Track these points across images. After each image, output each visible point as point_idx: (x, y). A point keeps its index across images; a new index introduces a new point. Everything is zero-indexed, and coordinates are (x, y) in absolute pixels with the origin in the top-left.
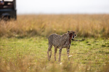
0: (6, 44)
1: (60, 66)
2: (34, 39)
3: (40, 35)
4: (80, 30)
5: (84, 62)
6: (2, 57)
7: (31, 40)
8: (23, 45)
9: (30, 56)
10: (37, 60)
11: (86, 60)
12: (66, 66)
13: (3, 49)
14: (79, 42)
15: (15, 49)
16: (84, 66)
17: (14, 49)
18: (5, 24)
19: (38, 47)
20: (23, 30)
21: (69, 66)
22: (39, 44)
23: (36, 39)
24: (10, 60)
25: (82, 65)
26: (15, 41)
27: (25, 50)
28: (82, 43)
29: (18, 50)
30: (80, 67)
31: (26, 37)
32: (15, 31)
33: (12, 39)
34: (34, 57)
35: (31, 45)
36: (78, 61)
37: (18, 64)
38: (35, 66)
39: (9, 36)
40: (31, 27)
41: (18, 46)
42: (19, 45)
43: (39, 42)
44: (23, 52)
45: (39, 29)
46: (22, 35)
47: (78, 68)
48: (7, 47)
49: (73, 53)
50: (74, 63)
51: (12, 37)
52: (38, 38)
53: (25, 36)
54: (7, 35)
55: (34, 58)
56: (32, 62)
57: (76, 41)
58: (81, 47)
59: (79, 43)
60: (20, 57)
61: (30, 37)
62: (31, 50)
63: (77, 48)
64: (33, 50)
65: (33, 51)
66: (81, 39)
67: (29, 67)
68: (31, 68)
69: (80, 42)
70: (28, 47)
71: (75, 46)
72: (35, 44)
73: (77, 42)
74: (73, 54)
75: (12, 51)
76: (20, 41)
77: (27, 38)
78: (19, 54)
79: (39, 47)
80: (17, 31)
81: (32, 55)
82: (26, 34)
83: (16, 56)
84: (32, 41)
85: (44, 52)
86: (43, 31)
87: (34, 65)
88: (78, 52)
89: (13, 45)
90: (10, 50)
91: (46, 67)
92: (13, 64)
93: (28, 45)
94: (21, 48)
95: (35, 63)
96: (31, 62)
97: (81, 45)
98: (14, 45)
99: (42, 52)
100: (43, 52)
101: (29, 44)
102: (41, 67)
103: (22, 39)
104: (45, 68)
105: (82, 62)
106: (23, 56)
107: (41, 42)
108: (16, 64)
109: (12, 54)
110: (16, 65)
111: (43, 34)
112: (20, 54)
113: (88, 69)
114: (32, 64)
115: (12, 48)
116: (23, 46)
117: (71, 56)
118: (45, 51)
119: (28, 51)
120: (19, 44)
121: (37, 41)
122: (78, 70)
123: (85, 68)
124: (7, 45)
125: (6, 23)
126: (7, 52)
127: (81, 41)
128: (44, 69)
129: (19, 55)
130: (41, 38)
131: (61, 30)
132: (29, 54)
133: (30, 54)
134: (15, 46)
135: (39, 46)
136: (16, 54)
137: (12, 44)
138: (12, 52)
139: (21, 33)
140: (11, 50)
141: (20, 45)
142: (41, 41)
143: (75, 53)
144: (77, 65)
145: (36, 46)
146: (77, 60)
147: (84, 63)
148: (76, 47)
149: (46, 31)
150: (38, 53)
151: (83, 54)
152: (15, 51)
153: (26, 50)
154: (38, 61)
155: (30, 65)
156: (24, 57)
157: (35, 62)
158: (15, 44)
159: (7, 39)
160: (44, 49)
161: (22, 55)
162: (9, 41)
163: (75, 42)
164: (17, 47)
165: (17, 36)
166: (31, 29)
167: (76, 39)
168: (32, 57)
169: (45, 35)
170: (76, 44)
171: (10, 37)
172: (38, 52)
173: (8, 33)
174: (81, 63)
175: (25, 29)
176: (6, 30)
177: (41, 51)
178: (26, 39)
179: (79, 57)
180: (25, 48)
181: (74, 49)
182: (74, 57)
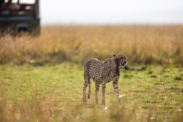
0: (15, 75)
1: (104, 112)
2: (60, 67)
4: (138, 51)
5: (145, 106)
6: (8, 97)
8: (43, 77)
9: (55, 96)
10: (66, 103)
11: (148, 102)
12: (115, 113)
13: (10, 84)
14: (136, 72)
15: (29, 84)
16: (145, 113)
17: (27, 84)
18: (12, 42)
19: (68, 81)
20: (42, 52)
21: (120, 113)
22: (69, 75)
23: (65, 67)
24: (20, 103)
25: (142, 111)
26: (29, 70)
27: (45, 86)
28: (141, 74)
29: (34, 86)
30: (138, 115)
31: (48, 64)
32: (29, 53)
33: (25, 67)
34: (61, 97)
36: (136, 104)
37: (34, 110)
38: (63, 113)
39: (19, 62)
40: (55, 46)
41: (35, 79)
42: (35, 77)
44: (43, 89)
45: (70, 50)
46: (41, 61)
47: (136, 116)
48: (15, 80)
49: (126, 90)
50: (129, 108)
51: (25, 64)
52: (68, 65)
53: (47, 62)
54: (16, 60)
55: (62, 99)
56: (58, 106)
57: (132, 70)
58: (140, 80)
59: (137, 73)
60: (38, 97)
61: (54, 64)
62: (58, 86)
63: (133, 83)
64: (60, 86)
65: (59, 87)
66: (140, 68)
67: (53, 115)
68: (56, 116)
69: (139, 72)
70: (51, 81)
71: (130, 79)
72: (63, 76)
73: (133, 73)
74: (126, 93)
75: (25, 87)
76: (37, 71)
77: (49, 66)
78: (37, 92)
79: (71, 81)
80: (33, 54)
81: (58, 94)
82: (48, 58)
83: (31, 97)
84: (57, 71)
85: (78, 89)
86: (77, 54)
87: (61, 111)
88: (135, 88)
89: (25, 77)
91: (81, 114)
92: (25, 109)
93: (50, 78)
94: (40, 83)
95: (63, 109)
96: (56, 105)
97: (140, 76)
100: (76, 89)
101: (53, 76)
102: (73, 114)
103: (40, 68)
104: (80, 116)
105: (142, 105)
106: (42, 96)
107: (73, 72)
108: (32, 109)
109: (24, 93)
110: (30, 111)
111: (75, 58)
112: (39, 93)
113: (151, 118)
114: (59, 109)
115: (25, 82)
116: (43, 79)
117: (124, 95)
118: (79, 88)
119: (51, 87)
120: (36, 75)
121: (66, 70)
122: (135, 119)
123: (146, 116)
124: (16, 78)
126: (16, 89)
127: (140, 70)
128: (78, 117)
129: (37, 95)
130: (72, 65)
131: (106, 51)
132: (53, 93)
133: (55, 92)
134: (30, 79)
135: (70, 79)
136: (31, 92)
137: (25, 76)
138: (24, 89)
139: (40, 57)
140: (23, 85)
141: (38, 76)
143: (130, 91)
144: (134, 111)
145: (64, 78)
146: (133, 103)
147: (145, 108)
148: (132, 80)
149: (81, 54)
150: (67, 91)
151: (142, 92)
152: (29, 87)
153: (48, 86)
154: (68, 104)
155: (54, 111)
156: (44, 98)
157: (62, 105)
158: (29, 75)
159: (16, 67)
160: (79, 84)
161: (41, 94)
162: (19, 70)
163: (130, 73)
164: (32, 80)
165: (32, 61)
166: (57, 50)
167: (131, 67)
168: (58, 98)
169: (80, 61)
170: (132, 76)
171: (22, 63)
172: (68, 89)
173: (16, 56)
174: (140, 108)
175: (46, 49)
176: (14, 51)
177: (73, 88)
178: (47, 68)
179: (137, 98)
180: (46, 82)
181: (129, 84)
182: (128, 98)
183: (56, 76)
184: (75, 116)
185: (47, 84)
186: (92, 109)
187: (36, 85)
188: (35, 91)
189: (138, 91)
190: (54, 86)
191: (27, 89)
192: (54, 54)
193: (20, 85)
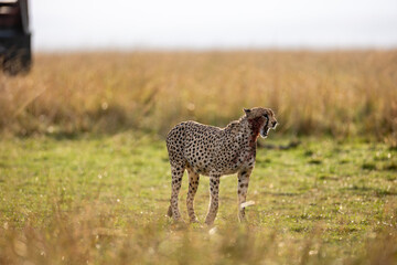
0: (14, 159)
1: (208, 240)
2: (113, 141)
3: (135, 127)
4: (283, 108)
5: (298, 226)
8: (75, 163)
9: (102, 204)
10: (124, 219)
11: (303, 217)
13: (4, 178)
14: (278, 152)
15: (45, 179)
16: (296, 242)
17: (41, 180)
19: (131, 172)
20: (74, 109)
21: (242, 242)
22: (132, 159)
23: (123, 142)
24: (26, 220)
25: (290, 236)
26: (46, 149)
27: (80, 183)
28: (289, 158)
29: (55, 182)
30: (281, 245)
31: (87, 135)
32: (45, 112)
33: (37, 142)
34: (116, 207)
35: (103, 164)
36: (277, 222)
37: (56, 235)
38: (120, 243)
39: (24, 131)
40: (103, 96)
41: (58, 168)
42: (59, 164)
43: (134, 153)
44: (76, 189)
45: (134, 105)
46: (70, 128)
47: (276, 248)
48: (15, 170)
49: (255, 192)
50: (262, 232)
51: (36, 135)
52: (129, 136)
53: (84, 130)
54: (17, 127)
55: (116, 211)
56: (109, 225)
57: (270, 147)
58: (286, 169)
59: (279, 156)
60: (65, 207)
61: (99, 136)
62: (107, 182)
63: (270, 176)
64: (113, 182)
65: (110, 186)
66: (286, 143)
67: (98, 247)
68: (104, 249)
69: (284, 153)
70: (92, 171)
71: (264, 167)
72: (118, 160)
73: (270, 154)
74: (255, 198)
75: (36, 185)
76: (63, 150)
77: (88, 140)
78: (62, 195)
79: (135, 173)
80: (53, 112)
81: (108, 201)
82: (86, 123)
83: (50, 206)
84: (106, 150)
85: (152, 189)
86: (147, 114)
87: (115, 236)
88: (275, 188)
89: (37, 163)
90: (27, 184)
91: (158, 243)
92: (37, 232)
93: (91, 164)
94: (69, 175)
95: (119, 232)
96: (103, 225)
97: (287, 162)
98: (40, 164)
99: (143, 190)
100: (147, 191)
101: (97, 161)
102: (140, 244)
103: (69, 143)
104: (156, 248)
105: (291, 224)
106: (73, 205)
107: (140, 154)
108: (51, 232)
109: (35, 198)
110: (48, 236)
111: (146, 122)
112: (65, 197)
113: (311, 253)
114: (109, 232)
115: (36, 175)
116: (75, 169)
117: (251, 202)
118: (155, 186)
119: (94, 184)
120: (61, 159)
121: (126, 149)
122: (276, 255)
123: (299, 248)
124: (16, 166)
126: (18, 190)
127: (286, 149)
128: (151, 250)
129: (61, 202)
130: (138, 138)
131: (212, 108)
132: (97, 197)
133: (102, 195)
134: (47, 168)
135: (134, 168)
136: (49, 197)
137: (36, 160)
138: (34, 189)
139: (69, 119)
140: (32, 181)
141: (64, 162)
142: (140, 149)
143: (265, 194)
144: (272, 237)
145: (120, 166)
146: (271, 219)
147: (298, 231)
148: (269, 169)
149: (158, 113)
150: (129, 194)
151: (291, 195)
152: (45, 186)
153: (87, 183)
154: (130, 222)
155: (101, 237)
156: (78, 209)
157: (117, 225)
158: (45, 159)
159: (17, 140)
160: (153, 179)
161: (70, 200)
162: (25, 147)
163: (265, 154)
164: (51, 170)
165: (51, 129)
166: (105, 106)
167: (267, 142)
168: (108, 209)
169: (156, 128)
170: (268, 161)
171: (27, 133)
172: (130, 190)
173: (19, 119)
174: (285, 230)
175: (83, 103)
176: (12, 107)
177: (142, 187)
178: (83, 142)
179: (280, 209)
180: (84, 175)
181: (261, 178)
182: (259, 209)
183: (101, 160)
184: (145, 248)
185: (84, 178)
186: (181, 234)
187: (61, 181)
188: (59, 193)
189: (283, 194)
190: (99, 182)
191: (42, 188)
192: (99, 114)
193: (27, 180)
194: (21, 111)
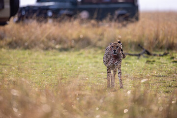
0: (41, 60)
1: (127, 96)
2: (85, 52)
3: (95, 46)
5: (167, 90)
6: (34, 81)
7: (81, 54)
8: (68, 62)
9: (80, 80)
10: (90, 87)
11: (169, 86)
12: (137, 97)
13: (36, 68)
14: (159, 57)
15: (55, 69)
16: (166, 97)
17: (53, 69)
18: (38, 28)
19: (93, 66)
20: (67, 38)
21: (142, 97)
22: (94, 60)
23: (90, 53)
24: (46, 86)
25: (163, 95)
26: (55, 55)
27: (70, 71)
28: (163, 60)
29: (59, 70)
30: (159, 98)
31: (73, 49)
32: (55, 39)
33: (51, 52)
34: (86, 81)
35: (81, 62)
36: (158, 88)
37: (59, 93)
38: (87, 97)
39: (45, 47)
40: (80, 32)
41: (60, 64)
42: (61, 62)
43: (94, 57)
44: (68, 73)
45: (94, 36)
46: (66, 46)
47: (157, 100)
48: (41, 64)
49: (148, 75)
50: (151, 92)
51: (50, 49)
52: (92, 50)
53: (72, 47)
54: (42, 45)
55: (86, 83)
56: (83, 89)
57: (155, 55)
58: (162, 65)
59: (159, 59)
60: (63, 81)
61: (78, 49)
62: (82, 70)
63: (155, 68)
64: (85, 70)
65: (83, 72)
66: (162, 53)
67: (78, 99)
68: (80, 100)
69: (161, 58)
70: (75, 65)
71: (152, 64)
72: (87, 61)
73: (155, 58)
74: (148, 77)
75: (50, 71)
76: (63, 56)
77: (74, 51)
78: (62, 76)
79: (95, 66)
80: (58, 39)
81: (82, 79)
82: (73, 43)
83: (56, 80)
84: (82, 56)
85: (102, 73)
86: (100, 40)
87: (85, 95)
88: (157, 73)
90: (46, 71)
91: (105, 98)
92: (50, 92)
93: (75, 62)
94: (65, 67)
96: (80, 89)
97: (163, 62)
98: (52, 62)
99: (98, 74)
100: (100, 74)
101: (78, 61)
102: (96, 98)
103: (66, 53)
104: (103, 100)
105: (164, 89)
106: (67, 80)
107: (97, 58)
108: (57, 92)
109: (50, 77)
110: (55, 94)
111: (100, 43)
112: (63, 77)
113: (173, 102)
114: (83, 93)
115: (50, 67)
116: (68, 64)
117: (146, 80)
119: (76, 71)
120: (62, 60)
121: (91, 56)
122: (157, 103)
123: (167, 100)
124: (42, 63)
125: (41, 26)
126: (42, 73)
127: (162, 56)
128: (101, 101)
129: (61, 79)
130: (96, 51)
131: (129, 37)
132: (77, 77)
133: (79, 76)
134: (55, 64)
135: (94, 64)
136: (56, 77)
137: (50, 60)
138: (50, 73)
139: (65, 42)
140: (49, 69)
141: (63, 61)
142: (97, 56)
143: (153, 76)
144: (155, 95)
145: (88, 63)
146: (155, 86)
147: (167, 92)
148: (155, 65)
149: (105, 40)
150: (92, 76)
151: (164, 76)
152: (54, 72)
153: (73, 71)
154: (92, 88)
155: (79, 95)
156: (69, 82)
157: (86, 89)
158: (55, 60)
159: (42, 51)
160: (103, 69)
161: (66, 78)
162: (45, 54)
163: (152, 58)
164: (58, 64)
165: (57, 47)
166: (81, 36)
167: (154, 53)
168: (82, 82)
169: (104, 46)
170: (154, 61)
171: (47, 48)
172: (92, 74)
173: (43, 42)
174: (161, 92)
175: (72, 35)
176: (40, 36)
177: (98, 72)
178: (72, 53)
179: (159, 82)
180: (72, 67)
181: (151, 69)
182: (150, 83)
183: (79, 61)
184: (99, 100)
185: (72, 68)
186: (115, 93)
187: (61, 70)
188: (61, 75)
189: (161, 76)
190: (78, 70)
191: (53, 73)
192: (78, 40)
193: (46, 69)
194: (44, 38)
